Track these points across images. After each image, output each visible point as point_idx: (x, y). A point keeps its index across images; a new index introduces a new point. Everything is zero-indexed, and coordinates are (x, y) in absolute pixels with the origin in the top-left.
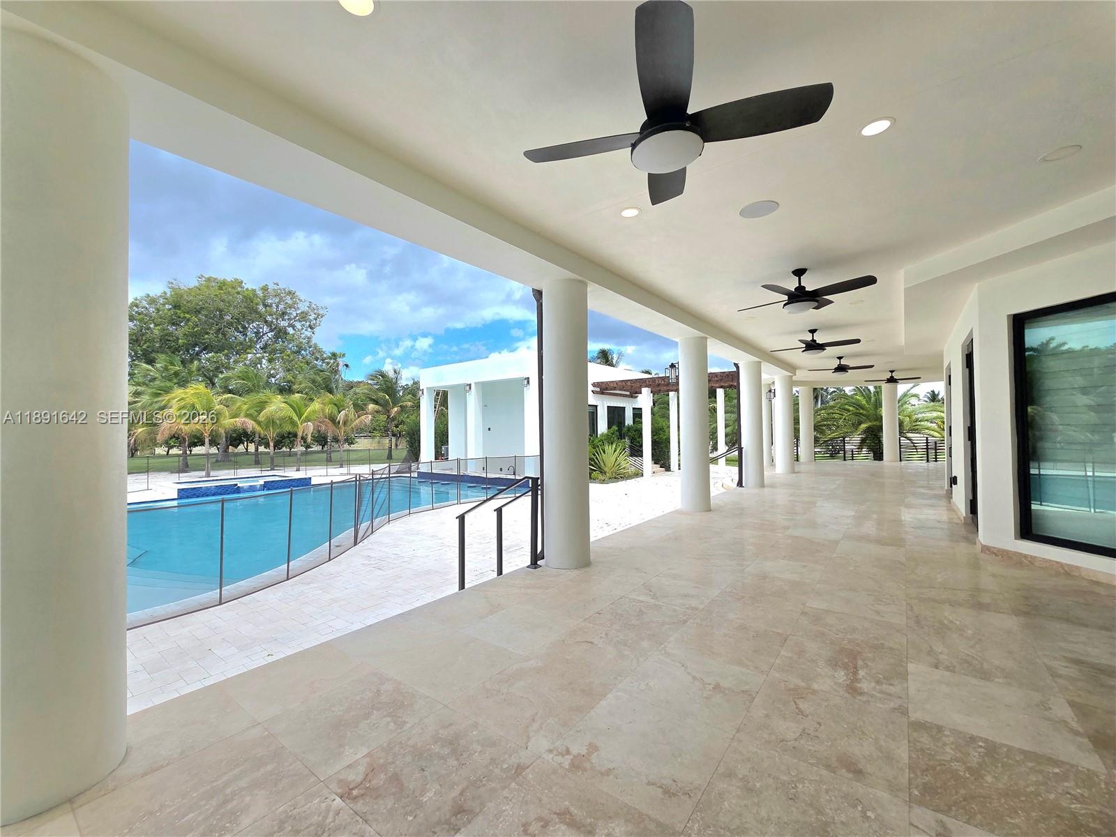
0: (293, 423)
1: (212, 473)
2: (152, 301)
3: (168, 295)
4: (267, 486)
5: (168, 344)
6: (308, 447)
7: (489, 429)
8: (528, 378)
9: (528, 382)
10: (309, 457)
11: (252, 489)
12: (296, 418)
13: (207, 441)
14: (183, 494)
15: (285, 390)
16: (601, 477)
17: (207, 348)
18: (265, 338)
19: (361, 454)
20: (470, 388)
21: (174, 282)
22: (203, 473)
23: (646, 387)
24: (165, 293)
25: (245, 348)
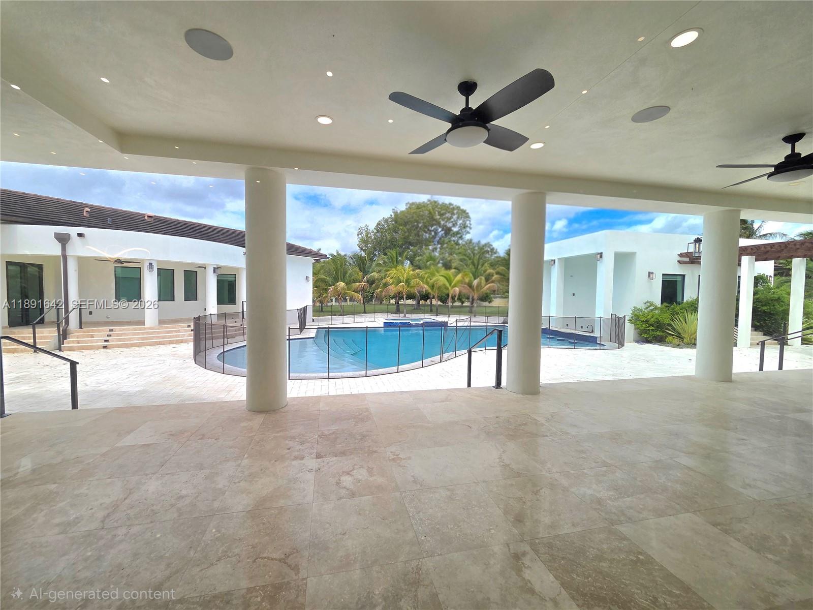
0: (447, 289)
1: (407, 315)
2: (386, 221)
3: (393, 216)
4: (426, 325)
5: (393, 244)
6: (463, 303)
7: (574, 295)
8: (601, 253)
9: (601, 257)
10: (462, 309)
11: (417, 325)
12: (448, 285)
13: (405, 297)
14: (386, 325)
15: (447, 266)
16: (676, 341)
17: (411, 244)
18: (440, 234)
19: (493, 309)
20: (554, 263)
21: (395, 209)
22: (403, 315)
23: (747, 254)
24: (391, 215)
25: (428, 242)
